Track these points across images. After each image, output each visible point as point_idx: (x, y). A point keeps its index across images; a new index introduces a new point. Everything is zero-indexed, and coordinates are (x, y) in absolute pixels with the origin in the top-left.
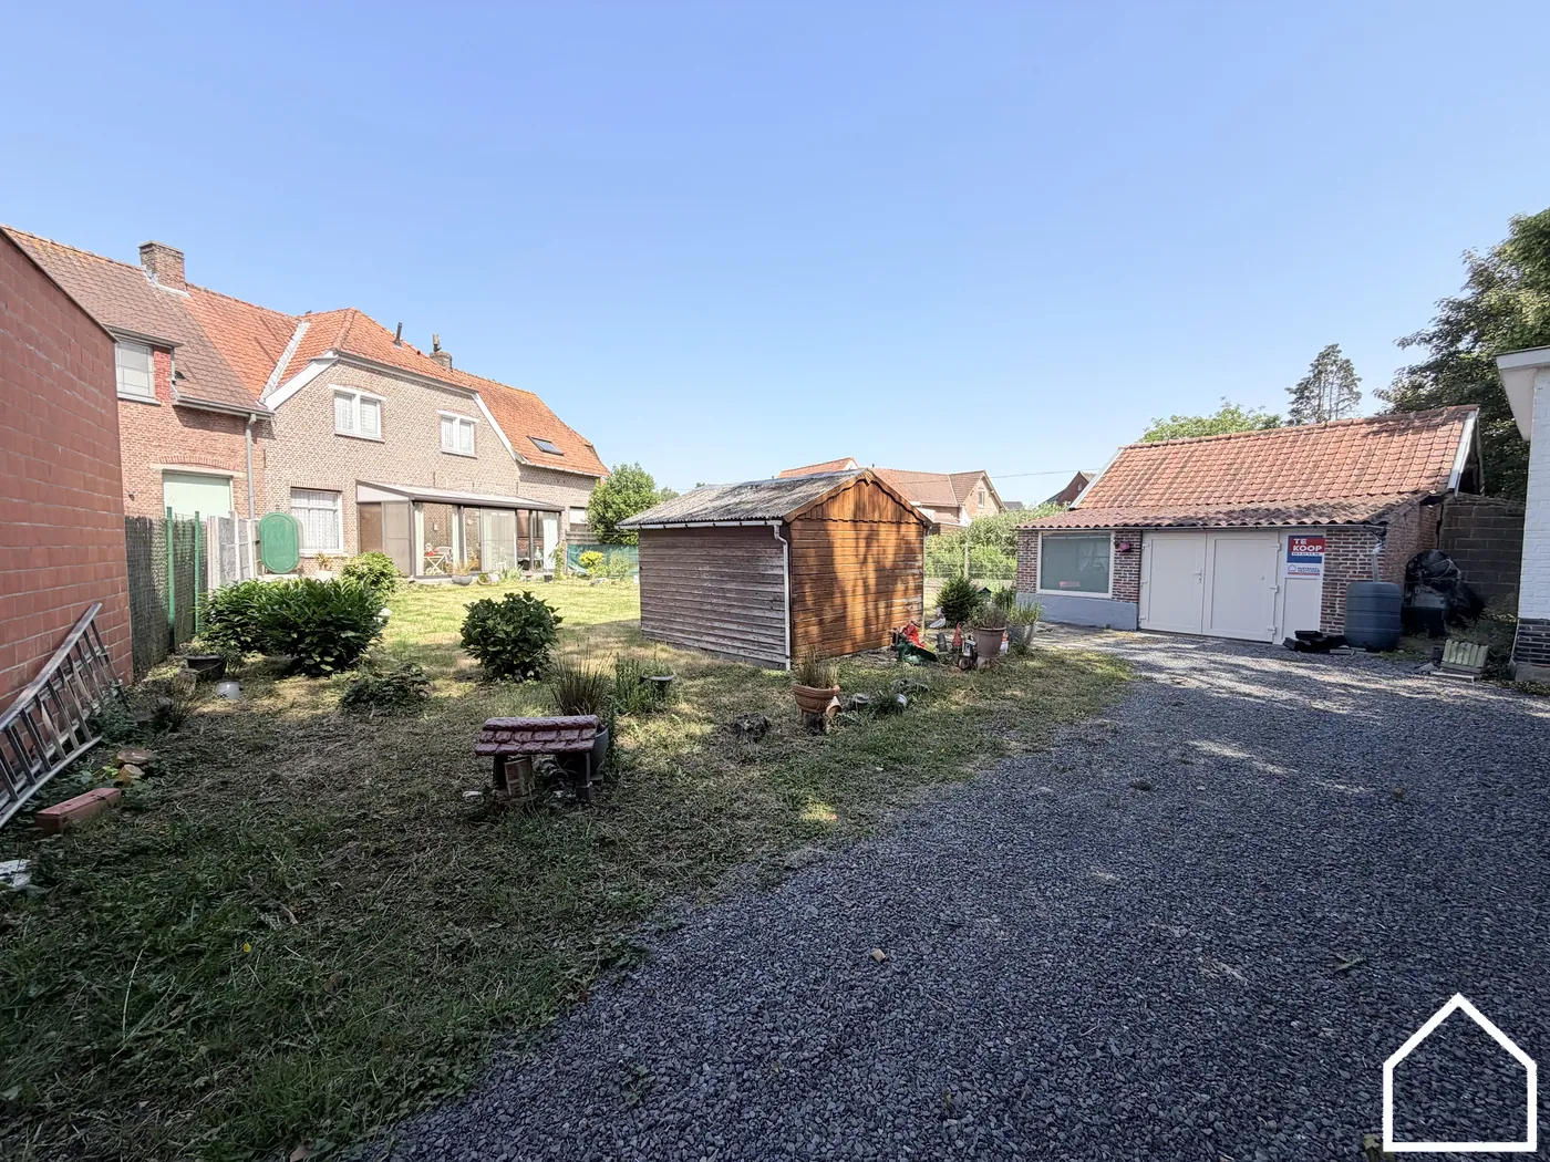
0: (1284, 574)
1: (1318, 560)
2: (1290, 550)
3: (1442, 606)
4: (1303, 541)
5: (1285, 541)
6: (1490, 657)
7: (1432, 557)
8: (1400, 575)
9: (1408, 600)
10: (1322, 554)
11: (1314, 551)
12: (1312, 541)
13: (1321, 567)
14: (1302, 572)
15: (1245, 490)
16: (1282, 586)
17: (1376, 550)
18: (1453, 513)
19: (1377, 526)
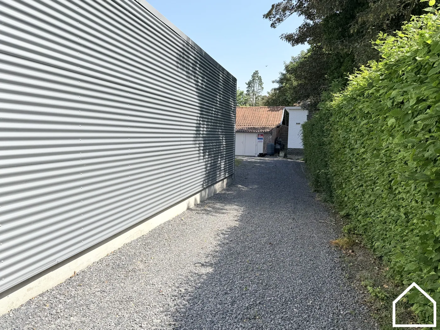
0: (257, 142)
1: (262, 139)
2: (258, 137)
3: (280, 148)
4: (260, 135)
5: (257, 135)
6: (285, 155)
7: (278, 138)
8: (274, 142)
9: (275, 147)
10: (263, 138)
11: (262, 137)
12: (262, 135)
13: (263, 140)
14: (260, 141)
15: (247, 122)
16: (257, 144)
17: (271, 137)
18: (281, 129)
19: (271, 132)
